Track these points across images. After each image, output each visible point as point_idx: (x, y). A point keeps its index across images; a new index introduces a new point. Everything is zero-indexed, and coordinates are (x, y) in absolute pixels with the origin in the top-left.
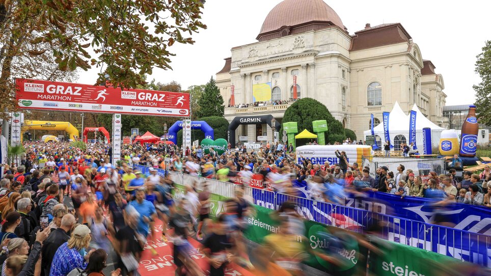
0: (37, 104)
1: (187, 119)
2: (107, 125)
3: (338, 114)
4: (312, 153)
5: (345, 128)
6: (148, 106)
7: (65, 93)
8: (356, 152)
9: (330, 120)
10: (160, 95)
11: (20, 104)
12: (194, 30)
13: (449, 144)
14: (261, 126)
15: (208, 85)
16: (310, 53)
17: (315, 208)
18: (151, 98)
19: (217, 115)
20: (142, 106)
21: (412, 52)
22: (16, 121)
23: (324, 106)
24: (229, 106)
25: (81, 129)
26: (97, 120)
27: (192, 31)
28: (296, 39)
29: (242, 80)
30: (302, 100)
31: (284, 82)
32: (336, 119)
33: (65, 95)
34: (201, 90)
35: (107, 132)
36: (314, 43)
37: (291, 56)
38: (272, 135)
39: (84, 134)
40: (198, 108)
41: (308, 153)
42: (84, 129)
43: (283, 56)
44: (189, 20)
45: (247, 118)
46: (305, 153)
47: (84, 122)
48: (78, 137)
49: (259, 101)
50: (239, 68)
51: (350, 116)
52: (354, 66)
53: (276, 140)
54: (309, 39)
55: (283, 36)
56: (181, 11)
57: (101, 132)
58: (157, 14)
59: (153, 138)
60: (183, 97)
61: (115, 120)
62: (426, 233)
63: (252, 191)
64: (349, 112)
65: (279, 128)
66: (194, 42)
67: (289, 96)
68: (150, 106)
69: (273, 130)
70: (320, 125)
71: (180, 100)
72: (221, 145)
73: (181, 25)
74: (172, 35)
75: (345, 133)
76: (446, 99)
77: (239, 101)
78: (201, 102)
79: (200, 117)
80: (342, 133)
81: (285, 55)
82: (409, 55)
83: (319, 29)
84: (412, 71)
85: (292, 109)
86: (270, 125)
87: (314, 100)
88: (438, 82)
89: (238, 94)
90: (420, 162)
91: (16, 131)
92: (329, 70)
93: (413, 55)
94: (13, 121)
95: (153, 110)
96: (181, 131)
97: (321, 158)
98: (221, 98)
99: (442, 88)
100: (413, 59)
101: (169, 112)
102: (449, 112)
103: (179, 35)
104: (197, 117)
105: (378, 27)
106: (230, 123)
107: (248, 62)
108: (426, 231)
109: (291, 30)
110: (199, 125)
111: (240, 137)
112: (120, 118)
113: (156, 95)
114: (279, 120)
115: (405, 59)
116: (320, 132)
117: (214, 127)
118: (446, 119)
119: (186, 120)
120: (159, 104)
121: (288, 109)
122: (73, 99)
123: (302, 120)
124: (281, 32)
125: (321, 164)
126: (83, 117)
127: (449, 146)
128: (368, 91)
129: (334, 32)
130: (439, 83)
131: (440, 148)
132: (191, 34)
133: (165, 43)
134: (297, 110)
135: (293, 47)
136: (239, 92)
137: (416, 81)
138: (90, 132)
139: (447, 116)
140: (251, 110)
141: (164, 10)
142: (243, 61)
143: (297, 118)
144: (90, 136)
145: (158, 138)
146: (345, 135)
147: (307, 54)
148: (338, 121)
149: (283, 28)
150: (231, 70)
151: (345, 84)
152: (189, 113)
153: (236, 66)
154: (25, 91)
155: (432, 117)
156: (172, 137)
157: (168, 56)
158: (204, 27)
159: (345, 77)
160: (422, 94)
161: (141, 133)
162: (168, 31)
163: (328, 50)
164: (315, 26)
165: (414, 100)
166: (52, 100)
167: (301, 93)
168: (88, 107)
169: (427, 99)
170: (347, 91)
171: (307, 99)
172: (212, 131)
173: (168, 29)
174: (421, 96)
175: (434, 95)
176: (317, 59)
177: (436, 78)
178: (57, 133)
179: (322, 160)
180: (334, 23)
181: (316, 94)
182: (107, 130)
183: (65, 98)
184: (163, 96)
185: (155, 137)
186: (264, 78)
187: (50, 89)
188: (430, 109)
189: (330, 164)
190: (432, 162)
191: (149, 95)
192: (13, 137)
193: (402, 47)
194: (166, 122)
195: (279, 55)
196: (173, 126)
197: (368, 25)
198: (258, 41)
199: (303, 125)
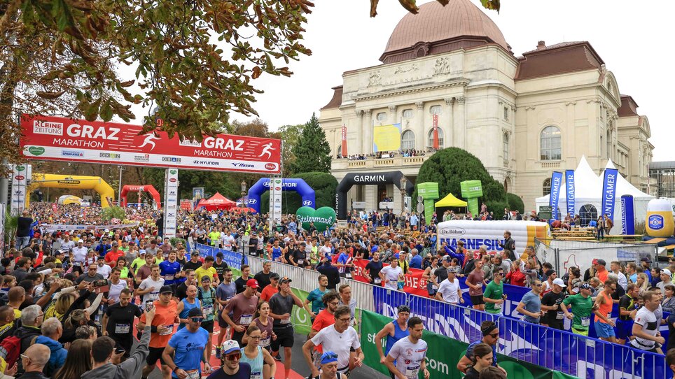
0: (51, 152)
1: (276, 176)
2: (157, 182)
3: (497, 171)
4: (460, 232)
5: (508, 191)
6: (219, 157)
7: (95, 137)
8: (527, 232)
9: (486, 181)
10: (238, 141)
11: (26, 153)
12: (292, 57)
13: (659, 220)
14: (384, 187)
15: (308, 126)
16: (458, 82)
17: (468, 320)
18: (224, 145)
19: (320, 170)
20: (210, 157)
21: (605, 84)
22: (19, 178)
23: (477, 160)
24: (339, 157)
25: (118, 187)
26: (142, 174)
27: (289, 58)
28: (437, 61)
29: (358, 119)
30: (446, 150)
31: (419, 123)
32: (495, 179)
33: (95, 140)
34: (298, 133)
35: (157, 193)
36: (464, 68)
37: (430, 86)
38: (401, 201)
39: (122, 195)
40: (293, 159)
41: (456, 232)
42: (122, 188)
43: (419, 85)
44: (285, 42)
45: (364, 175)
46: (451, 232)
47: (122, 177)
48: (113, 200)
49: (383, 151)
50: (353, 102)
51: (515, 175)
52: (521, 102)
53: (408, 209)
54: (456, 61)
55: (418, 57)
56: (272, 28)
57: (148, 193)
58: (235, 31)
59: (225, 203)
60: (271, 144)
61: (170, 178)
62: (635, 363)
63: (372, 291)
64: (514, 169)
65: (411, 191)
66: (292, 73)
67: (427, 144)
68: (222, 158)
69: (403, 194)
70: (472, 188)
71: (267, 149)
72: (326, 216)
73: (273, 49)
74: (258, 63)
75: (507, 200)
76: (653, 152)
77: (353, 150)
78: (297, 151)
79: (296, 172)
80: (504, 200)
81: (421, 85)
82: (600, 88)
83: (471, 47)
84: (604, 111)
85: (432, 163)
86: (399, 187)
87: (464, 151)
88: (642, 126)
89: (353, 139)
90: (621, 250)
91: (19, 192)
92: (485, 106)
93: (606, 87)
94: (14, 177)
95: (226, 164)
96: (267, 192)
97: (474, 240)
98: (326, 144)
99: (648, 136)
100: (606, 93)
101: (249, 166)
102: (658, 171)
103: (269, 62)
104: (291, 173)
105: (556, 46)
106: (339, 181)
107: (367, 94)
108: (634, 361)
109: (431, 48)
110: (294, 185)
111: (354, 203)
112: (177, 174)
113: (231, 141)
114: (412, 180)
115: (594, 93)
116: (472, 198)
117: (315, 187)
118: (654, 181)
119: (276, 179)
120: (235, 155)
121: (425, 163)
122: (107, 145)
123: (446, 179)
124: (416, 51)
125: (474, 248)
126: (121, 169)
127: (660, 222)
128: (541, 139)
129: (493, 52)
130: (643, 128)
131: (647, 226)
132: (287, 61)
133: (246, 74)
134: (438, 166)
135: (433, 73)
136: (353, 137)
137: (611, 125)
138: (131, 192)
139: (655, 177)
140: (370, 164)
141: (247, 25)
142: (359, 92)
143: (438, 177)
144: (130, 197)
145: (232, 202)
146: (507, 203)
147: (453, 83)
148: (497, 182)
149: (419, 44)
150: (342, 104)
151: (507, 127)
152: (280, 168)
153: (350, 99)
154: (34, 132)
155: (633, 178)
156: (254, 201)
157: (252, 93)
158: (308, 52)
159: (509, 118)
160: (619, 144)
161: (207, 195)
162: (252, 57)
163: (483, 79)
164: (466, 43)
165: (608, 153)
166: (75, 147)
167: (444, 141)
168: (128, 157)
169: (626, 152)
170: (512, 137)
171: (453, 149)
172: (312, 194)
173: (252, 53)
174: (618, 147)
175: (635, 146)
176: (467, 91)
177: (639, 122)
178: (82, 192)
179: (476, 243)
180: (492, 39)
181: (465, 142)
182: (157, 189)
183: (94, 144)
184: (242, 142)
185: (228, 201)
186: (390, 118)
187: (73, 131)
188: (630, 166)
189: (488, 249)
190: (637, 248)
191: (220, 142)
192: (15, 201)
193: (591, 76)
194: (245, 178)
195: (413, 84)
196: (256, 185)
197: (541, 43)
198: (382, 63)
199: (447, 188)
